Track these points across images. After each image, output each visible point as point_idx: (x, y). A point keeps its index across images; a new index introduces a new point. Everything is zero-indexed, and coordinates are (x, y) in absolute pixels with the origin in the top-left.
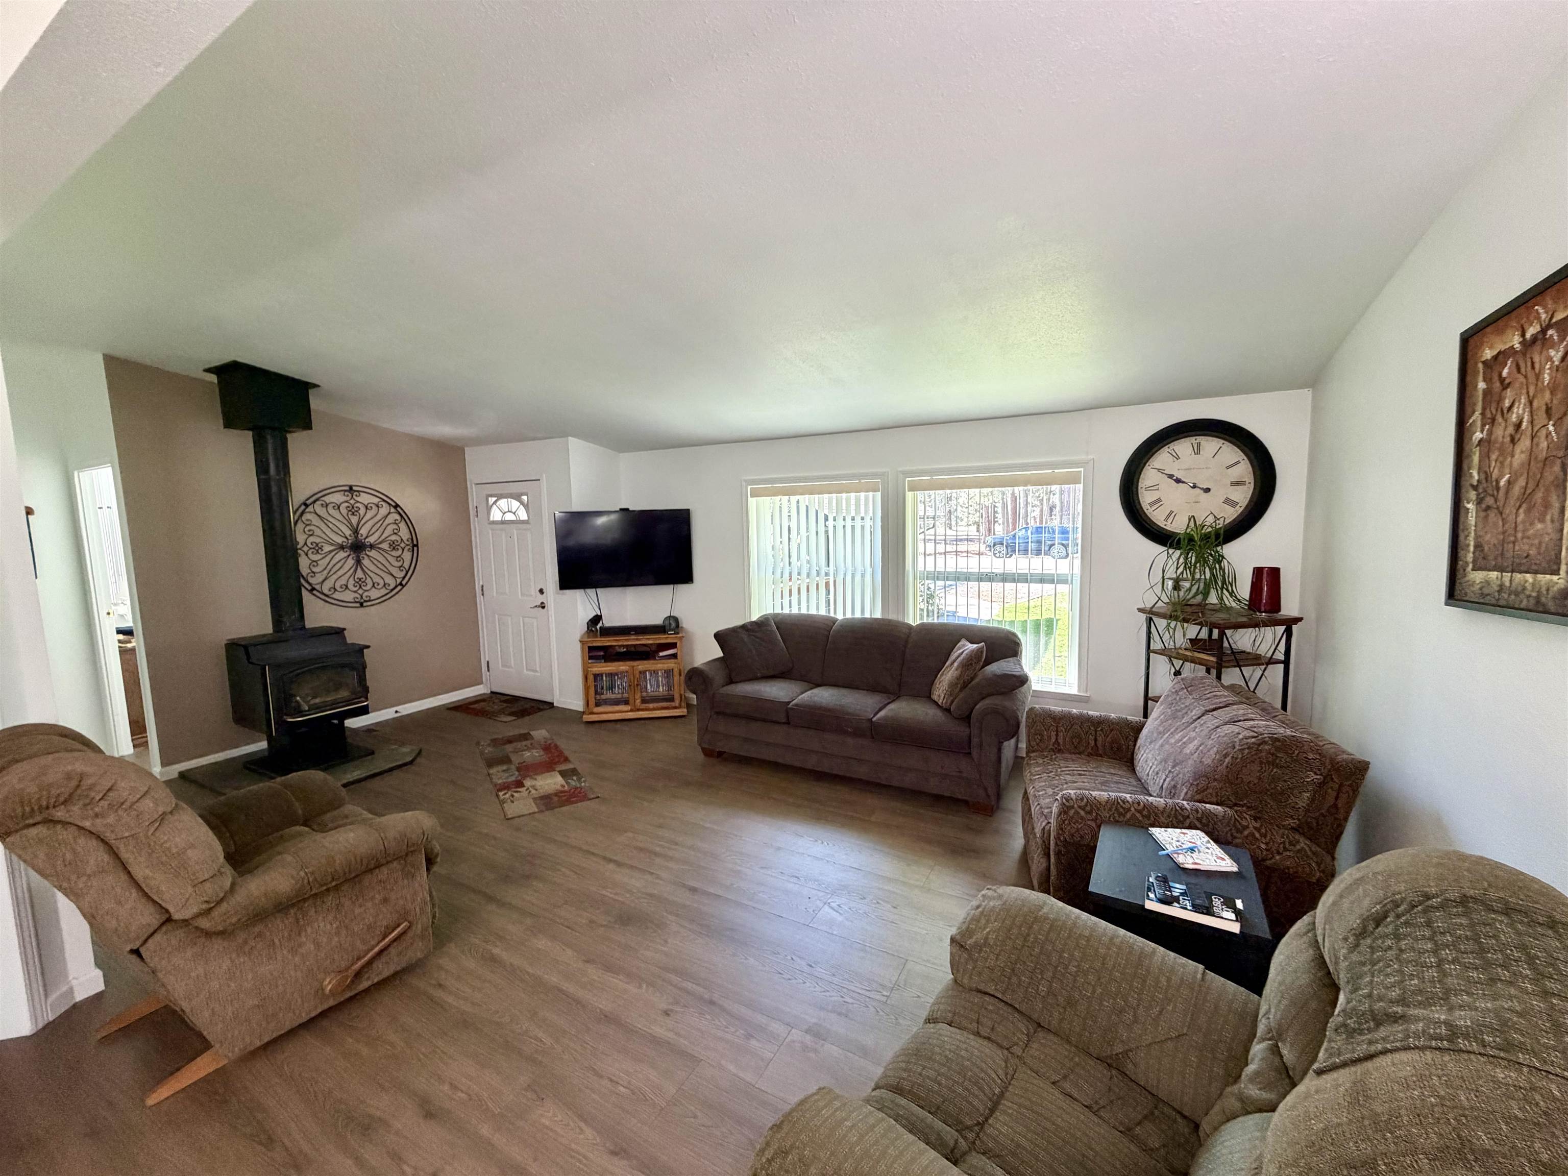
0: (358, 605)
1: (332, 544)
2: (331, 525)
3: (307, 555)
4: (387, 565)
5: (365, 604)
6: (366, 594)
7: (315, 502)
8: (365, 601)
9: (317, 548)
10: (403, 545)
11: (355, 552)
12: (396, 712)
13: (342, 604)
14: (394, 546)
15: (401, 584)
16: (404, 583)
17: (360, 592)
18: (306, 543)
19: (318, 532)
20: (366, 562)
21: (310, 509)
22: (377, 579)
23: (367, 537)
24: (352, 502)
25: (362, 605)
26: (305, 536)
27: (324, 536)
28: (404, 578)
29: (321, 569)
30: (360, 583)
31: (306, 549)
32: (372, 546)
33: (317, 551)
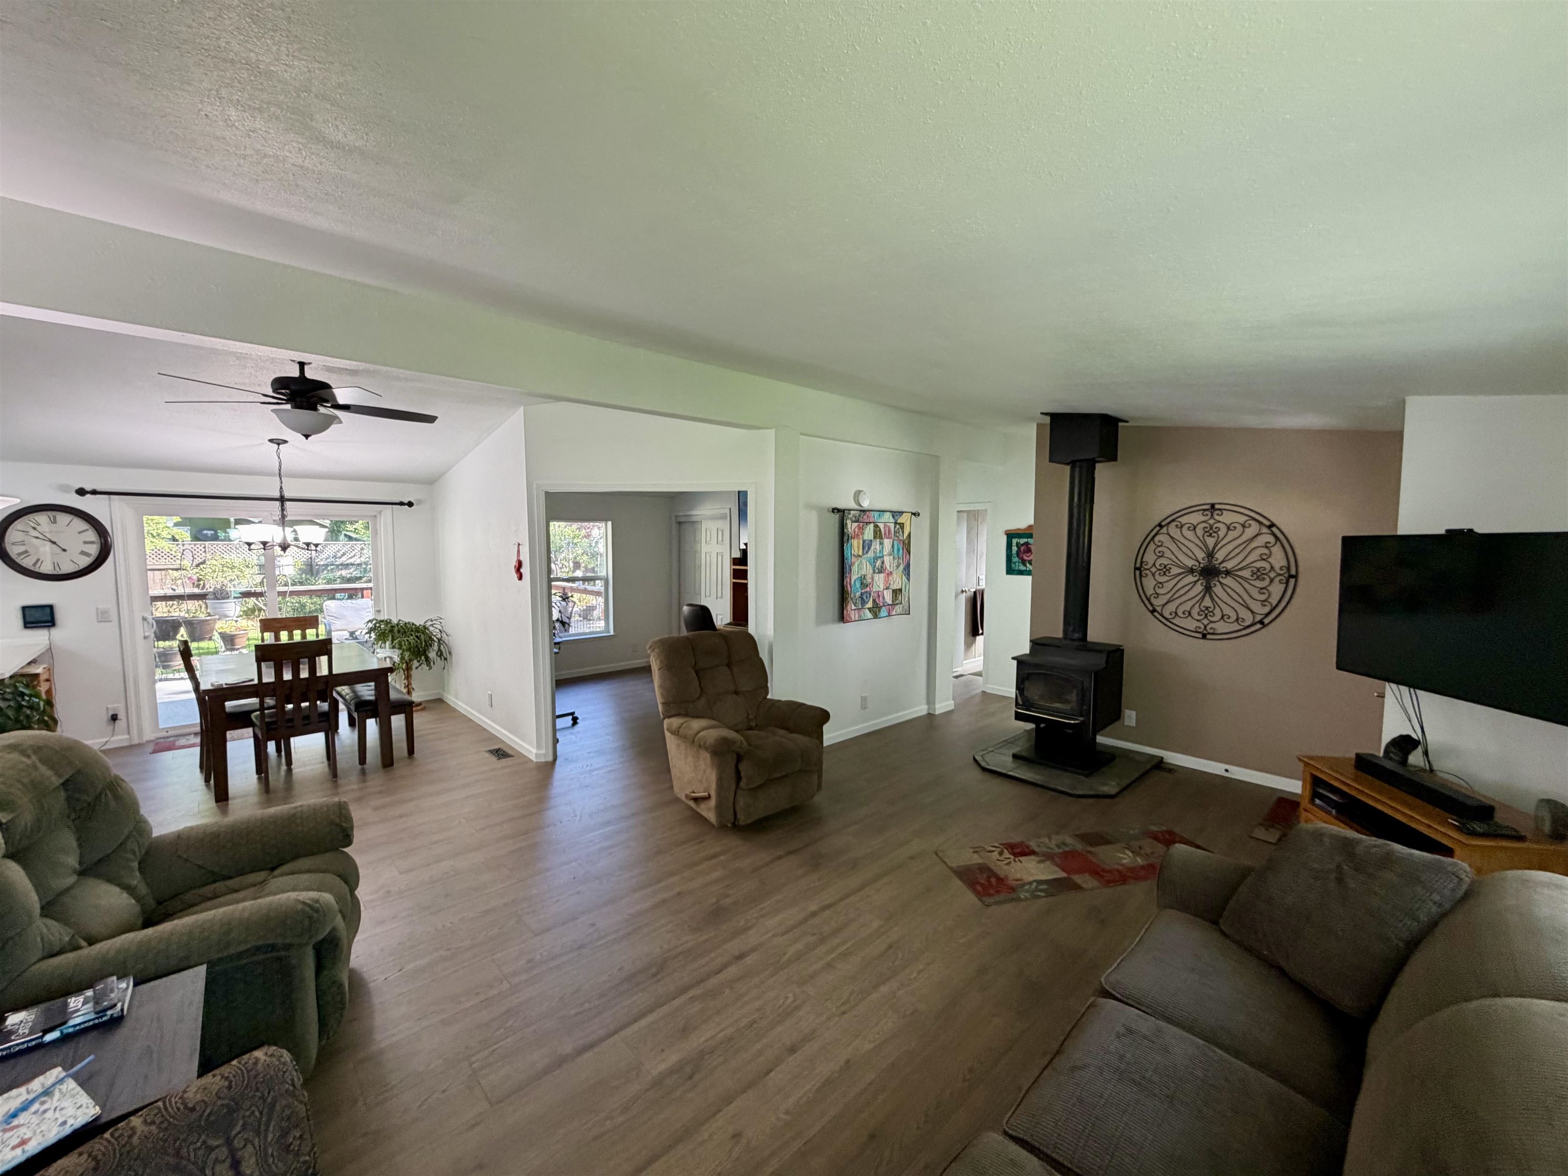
0: (1200, 636)
1: (1179, 567)
2: (1184, 548)
3: (1153, 575)
4: (1246, 597)
5: (1209, 636)
6: (1212, 625)
7: (1169, 523)
8: (1210, 634)
9: (1165, 570)
10: (1272, 575)
11: (1204, 578)
12: (1227, 770)
13: (1182, 632)
14: (1258, 574)
15: (1261, 622)
16: (1266, 621)
17: (1206, 622)
18: (1154, 564)
19: (1168, 554)
20: (1218, 589)
21: (1164, 530)
22: (1227, 611)
23: (1223, 562)
24: (1212, 522)
25: (1204, 636)
26: (1155, 557)
27: (1175, 559)
28: (1267, 615)
29: (1166, 591)
30: (1207, 613)
31: (1153, 570)
32: (1228, 573)
33: (1165, 574)
